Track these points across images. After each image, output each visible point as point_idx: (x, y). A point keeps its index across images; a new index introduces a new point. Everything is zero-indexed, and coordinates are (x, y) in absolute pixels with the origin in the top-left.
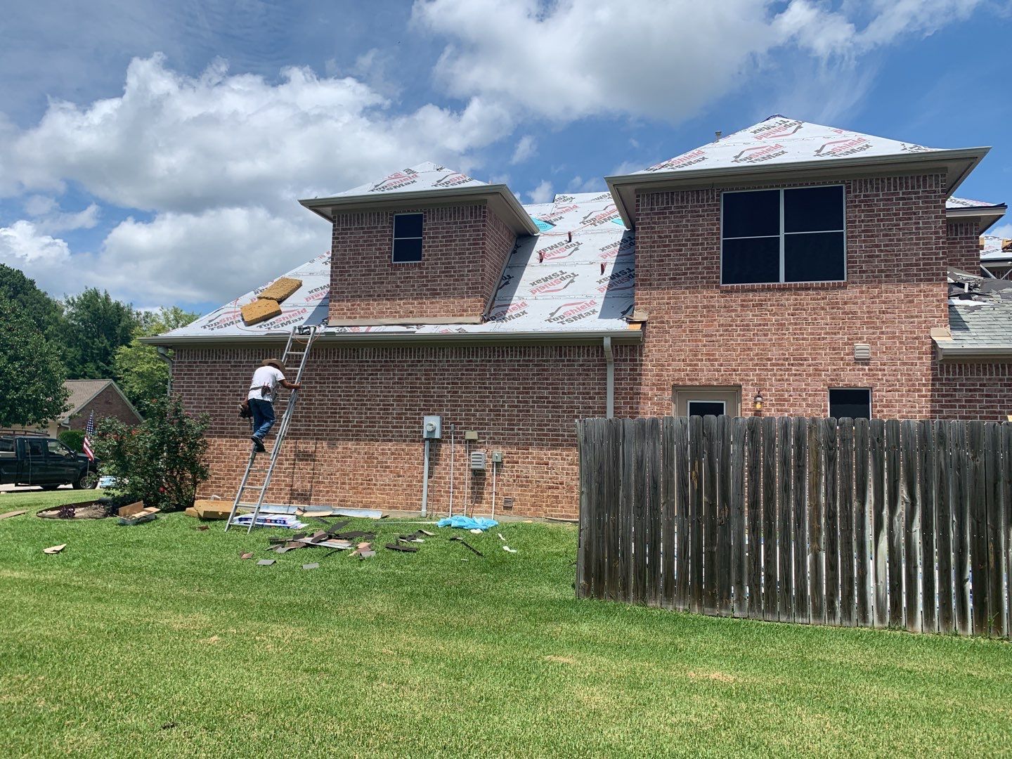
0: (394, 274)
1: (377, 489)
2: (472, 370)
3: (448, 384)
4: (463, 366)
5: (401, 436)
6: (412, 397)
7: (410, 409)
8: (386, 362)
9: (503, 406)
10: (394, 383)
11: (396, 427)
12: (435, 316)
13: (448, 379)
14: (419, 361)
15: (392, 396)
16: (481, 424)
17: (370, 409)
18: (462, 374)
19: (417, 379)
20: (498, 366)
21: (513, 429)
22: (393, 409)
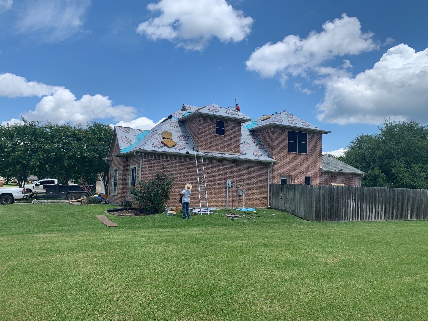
0: (217, 138)
1: (213, 201)
2: (237, 168)
3: (232, 171)
4: (236, 167)
5: (219, 186)
6: (222, 175)
7: (222, 178)
8: (215, 164)
9: (245, 178)
10: (217, 170)
11: (218, 183)
12: (228, 152)
13: (231, 170)
14: (224, 165)
15: (217, 174)
16: (240, 183)
17: (211, 178)
18: (235, 169)
19: (223, 170)
20: (244, 167)
21: (247, 185)
22: (217, 178)
